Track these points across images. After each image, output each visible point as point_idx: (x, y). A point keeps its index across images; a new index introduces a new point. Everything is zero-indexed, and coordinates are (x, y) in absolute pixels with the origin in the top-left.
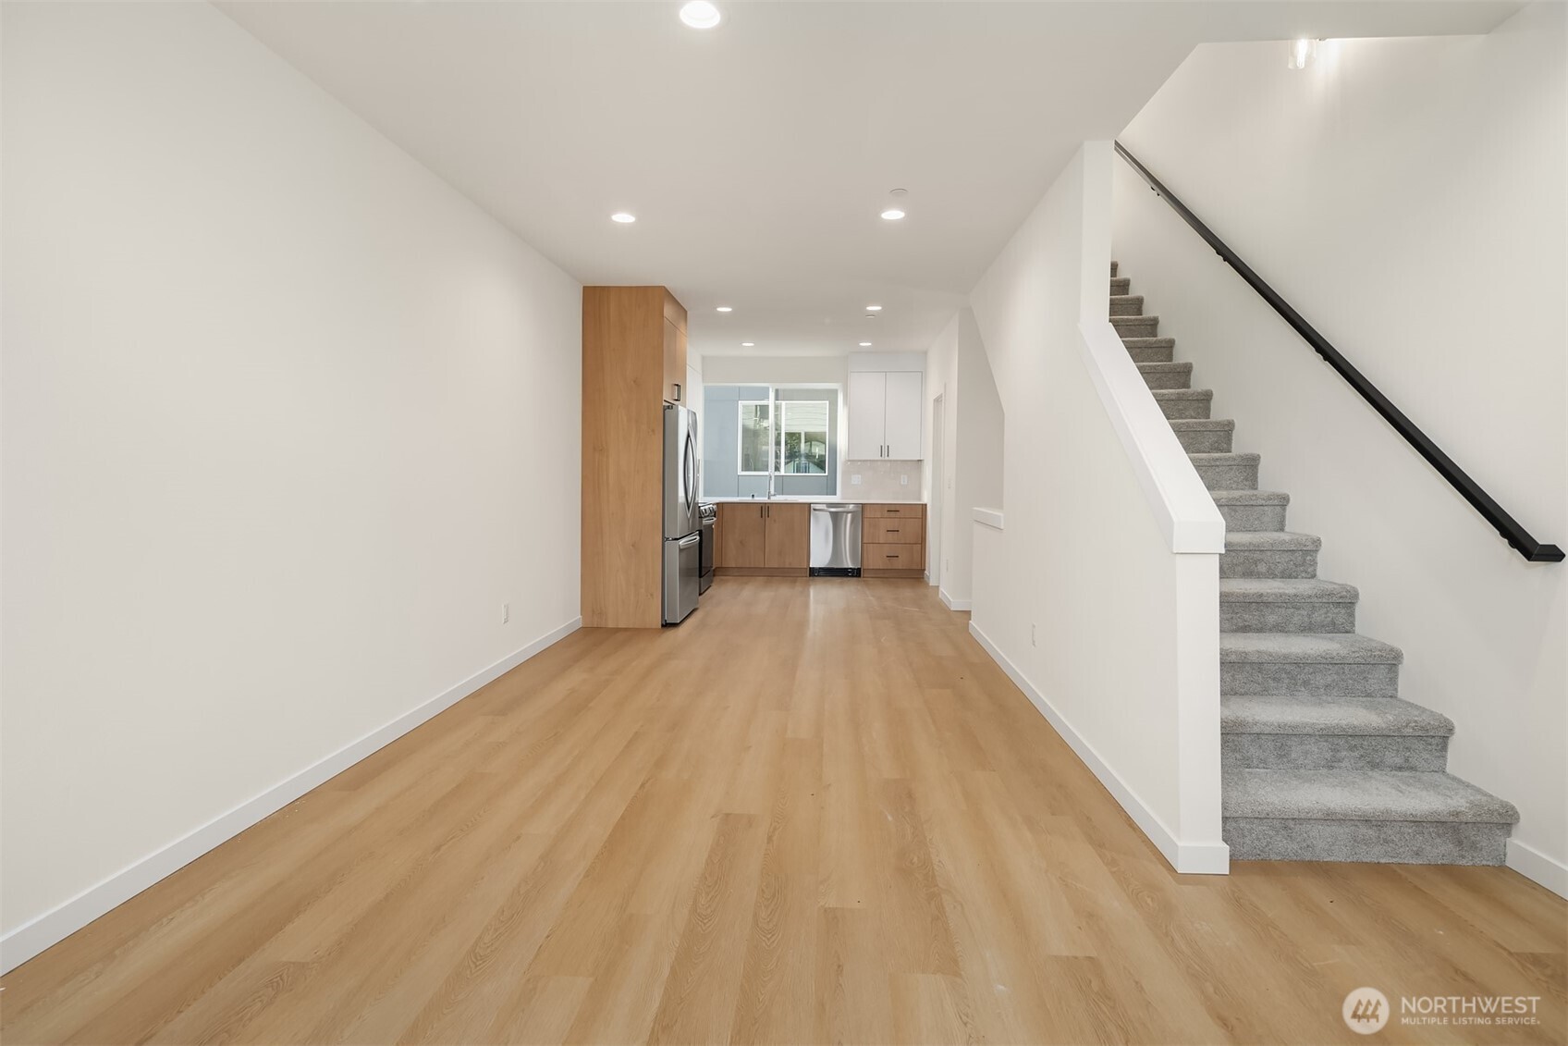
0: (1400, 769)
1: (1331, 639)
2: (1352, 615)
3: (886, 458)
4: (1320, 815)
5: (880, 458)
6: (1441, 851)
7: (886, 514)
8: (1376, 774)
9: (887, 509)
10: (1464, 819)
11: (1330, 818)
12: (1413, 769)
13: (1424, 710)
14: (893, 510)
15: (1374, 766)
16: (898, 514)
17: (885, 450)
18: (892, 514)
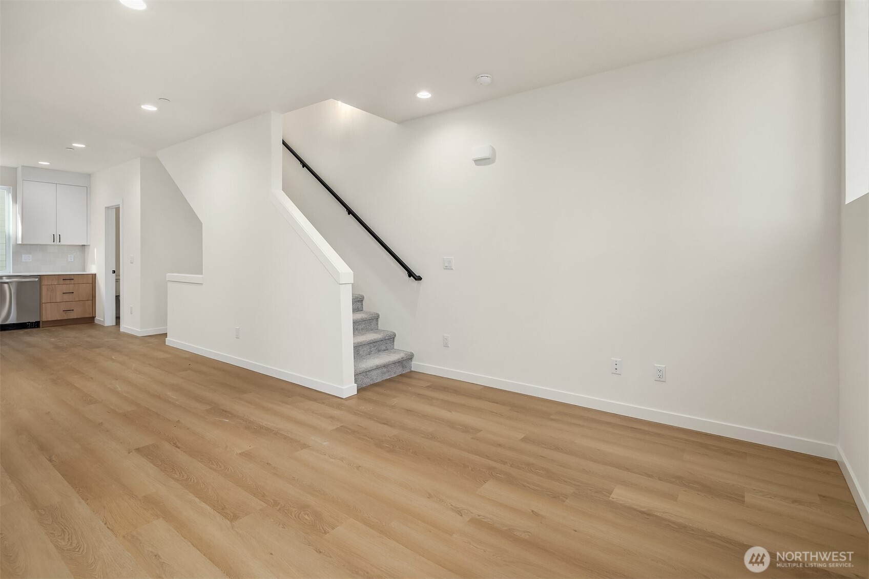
0: (385, 350)
1: (360, 313)
2: (362, 305)
3: (58, 243)
4: (375, 368)
5: (53, 243)
6: (399, 371)
7: (62, 282)
8: (380, 353)
9: (62, 278)
10: (404, 359)
11: (378, 368)
12: (387, 350)
13: (388, 331)
14: (67, 279)
15: (379, 351)
16: (72, 282)
17: (56, 238)
18: (68, 282)
